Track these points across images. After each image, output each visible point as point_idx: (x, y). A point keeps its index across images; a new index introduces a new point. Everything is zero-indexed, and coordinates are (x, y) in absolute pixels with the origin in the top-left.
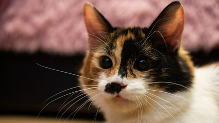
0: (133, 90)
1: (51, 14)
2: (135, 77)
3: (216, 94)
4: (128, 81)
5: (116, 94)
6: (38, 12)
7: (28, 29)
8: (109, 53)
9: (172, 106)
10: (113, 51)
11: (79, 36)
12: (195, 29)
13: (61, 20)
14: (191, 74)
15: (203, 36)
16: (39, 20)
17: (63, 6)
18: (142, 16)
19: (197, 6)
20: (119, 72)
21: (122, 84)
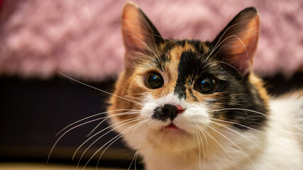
0: (193, 117)
1: (71, 23)
2: (196, 100)
3: (300, 134)
4: (186, 103)
5: (168, 122)
6: (54, 21)
7: (41, 45)
8: (160, 66)
9: (238, 149)
10: (167, 64)
11: (110, 54)
12: (271, 43)
13: (86, 32)
14: (267, 108)
15: (282, 54)
16: (56, 32)
17: (88, 12)
18: (199, 26)
19: (273, 12)
20: (175, 91)
21: (180, 106)
